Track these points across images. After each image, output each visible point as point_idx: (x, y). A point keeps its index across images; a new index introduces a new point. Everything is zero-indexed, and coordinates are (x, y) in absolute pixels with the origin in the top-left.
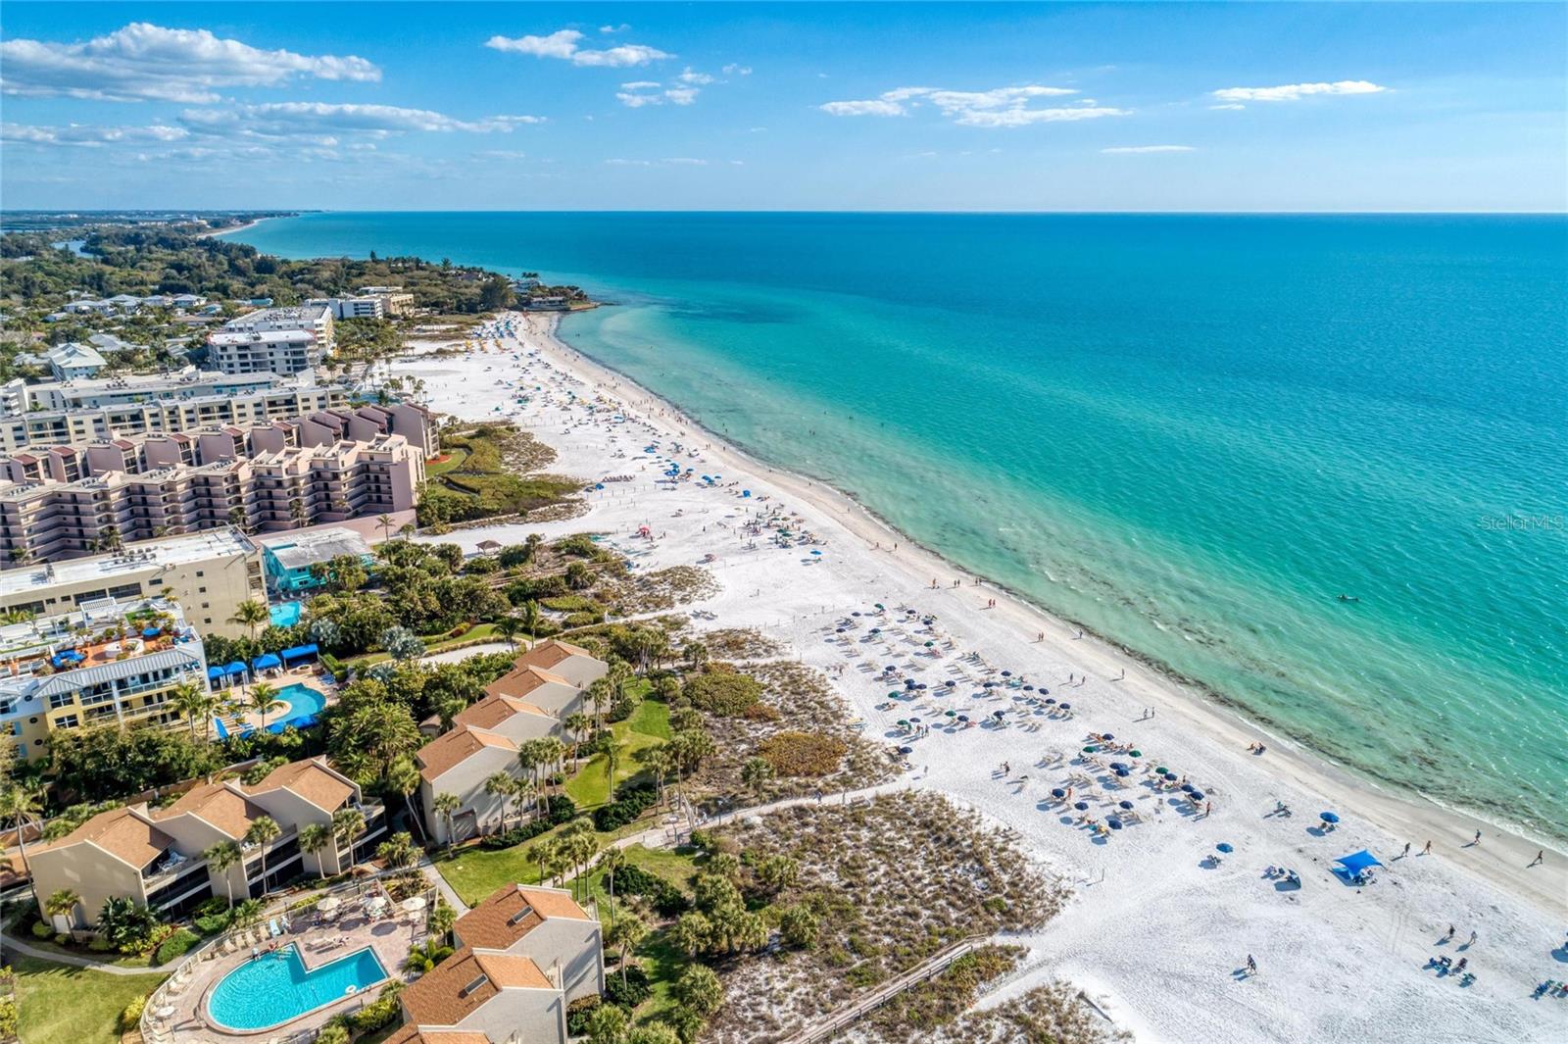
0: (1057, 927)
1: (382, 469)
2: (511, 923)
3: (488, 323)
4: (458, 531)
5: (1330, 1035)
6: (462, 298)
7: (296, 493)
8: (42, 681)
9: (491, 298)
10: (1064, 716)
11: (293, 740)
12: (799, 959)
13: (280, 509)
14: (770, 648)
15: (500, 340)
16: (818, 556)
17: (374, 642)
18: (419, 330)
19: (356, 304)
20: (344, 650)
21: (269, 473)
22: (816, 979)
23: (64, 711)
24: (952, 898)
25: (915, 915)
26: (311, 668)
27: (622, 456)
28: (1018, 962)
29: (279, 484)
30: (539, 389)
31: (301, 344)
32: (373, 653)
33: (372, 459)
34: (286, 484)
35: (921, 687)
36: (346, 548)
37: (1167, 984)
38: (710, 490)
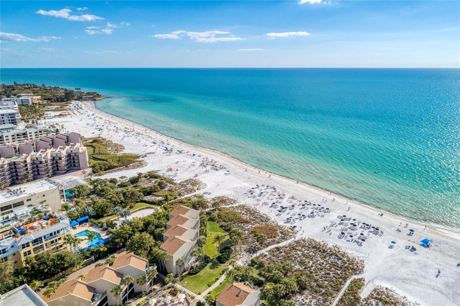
0: (366, 271)
1: (75, 155)
2: (237, 296)
3: (71, 105)
4: (107, 173)
5: (449, 288)
6: (57, 97)
7: (47, 165)
8: (18, 239)
9: (68, 97)
10: (327, 212)
11: (104, 249)
12: (306, 292)
13: (42, 171)
14: (235, 201)
15: (78, 110)
16: (229, 172)
17: (105, 213)
18: (47, 108)
19: (22, 100)
20: (98, 216)
21: (37, 159)
22: (315, 298)
23: (26, 249)
24: (336, 267)
25: (329, 274)
26: (87, 224)
27: (146, 146)
28: (364, 282)
29: (41, 163)
30: (103, 126)
31: (13, 114)
32: (106, 216)
33: (72, 152)
34: (44, 162)
35: (286, 208)
36: (77, 182)
37: (403, 282)
38: (181, 154)
